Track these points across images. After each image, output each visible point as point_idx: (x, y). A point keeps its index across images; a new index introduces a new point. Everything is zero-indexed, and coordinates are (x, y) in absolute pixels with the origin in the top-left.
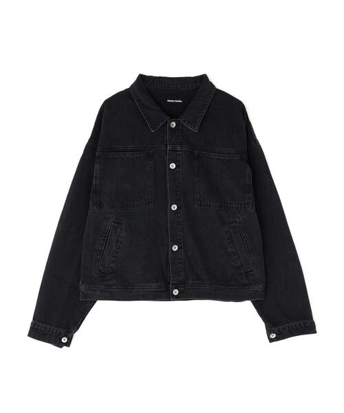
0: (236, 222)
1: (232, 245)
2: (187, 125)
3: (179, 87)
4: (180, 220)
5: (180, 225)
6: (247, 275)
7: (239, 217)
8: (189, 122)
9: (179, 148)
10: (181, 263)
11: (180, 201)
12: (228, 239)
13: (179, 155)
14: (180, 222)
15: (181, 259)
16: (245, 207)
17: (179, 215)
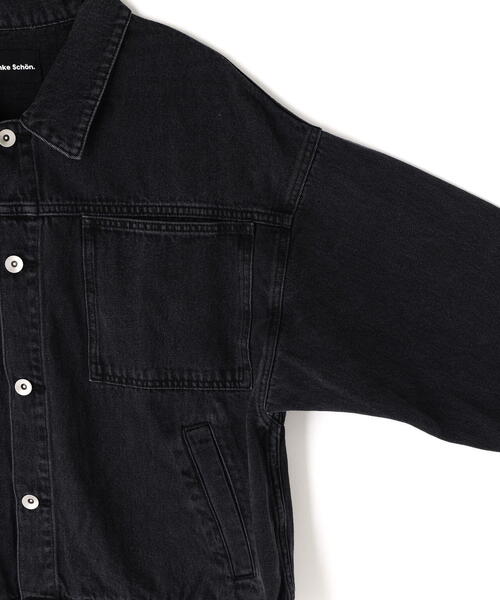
0: (207, 425)
1: (196, 491)
2: (48, 138)
3: (15, 21)
4: (40, 422)
5: (43, 438)
6: (237, 587)
7: (215, 411)
8: (51, 130)
9: (29, 210)
10: (48, 543)
11: (37, 369)
12: (184, 473)
13: (33, 230)
14: (42, 429)
15: (48, 533)
16: (234, 380)
17: (39, 410)
